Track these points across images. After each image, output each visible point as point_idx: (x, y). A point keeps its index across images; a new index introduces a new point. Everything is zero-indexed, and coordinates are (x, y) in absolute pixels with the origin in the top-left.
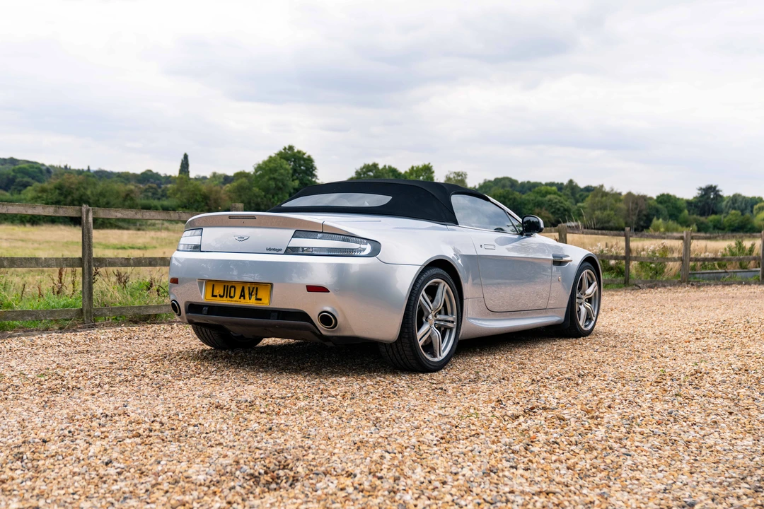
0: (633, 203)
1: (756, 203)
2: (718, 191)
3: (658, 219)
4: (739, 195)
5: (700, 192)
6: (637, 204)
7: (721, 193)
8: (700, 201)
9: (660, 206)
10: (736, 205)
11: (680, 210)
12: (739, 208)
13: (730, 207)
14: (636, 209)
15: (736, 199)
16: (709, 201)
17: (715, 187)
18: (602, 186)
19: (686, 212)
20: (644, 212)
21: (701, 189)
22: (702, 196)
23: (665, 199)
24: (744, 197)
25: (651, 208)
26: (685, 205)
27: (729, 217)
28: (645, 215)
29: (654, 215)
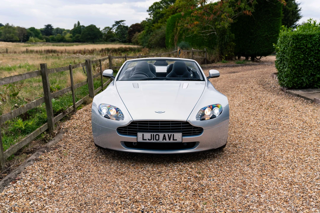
0: (21, 31)
1: (63, 31)
2: (52, 26)
3: (31, 37)
4: (59, 28)
5: (45, 27)
6: (22, 31)
7: (53, 27)
8: (46, 30)
9: (31, 32)
10: (58, 32)
11: (39, 34)
12: (59, 33)
13: (56, 32)
14: (22, 33)
15: (58, 29)
16: (49, 30)
17: (51, 25)
18: (8, 24)
19: (41, 34)
20: (26, 34)
21: (45, 26)
22: (46, 28)
23: (32, 29)
24: (60, 29)
25: (28, 33)
26: (40, 32)
27: (57, 36)
28: (26, 36)
29: (29, 36)
